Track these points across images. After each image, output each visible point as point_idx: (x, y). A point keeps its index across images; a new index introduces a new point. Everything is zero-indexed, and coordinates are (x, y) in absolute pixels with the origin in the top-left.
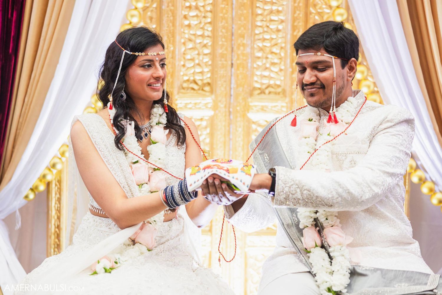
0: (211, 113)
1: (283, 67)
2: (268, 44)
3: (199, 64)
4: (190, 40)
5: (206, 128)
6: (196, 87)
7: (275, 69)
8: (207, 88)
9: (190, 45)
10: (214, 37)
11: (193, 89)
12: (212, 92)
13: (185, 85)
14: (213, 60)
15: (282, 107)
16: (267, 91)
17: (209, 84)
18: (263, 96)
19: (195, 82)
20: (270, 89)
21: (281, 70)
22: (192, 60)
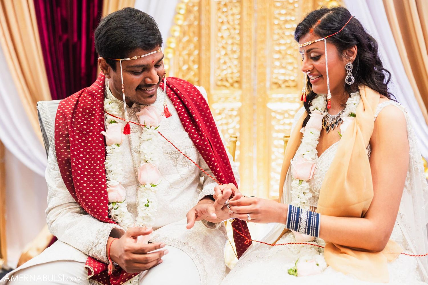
0: (239, 104)
1: (296, 66)
2: (283, 48)
3: (230, 67)
4: (223, 47)
5: (236, 116)
6: (228, 84)
7: (290, 68)
8: (236, 85)
9: (223, 52)
10: (241, 45)
11: (225, 86)
12: (240, 87)
13: (219, 83)
14: (241, 63)
15: (295, 98)
16: (283, 86)
17: (237, 82)
18: (280, 90)
19: (227, 80)
20: (287, 84)
21: (294, 68)
22: (225, 63)
